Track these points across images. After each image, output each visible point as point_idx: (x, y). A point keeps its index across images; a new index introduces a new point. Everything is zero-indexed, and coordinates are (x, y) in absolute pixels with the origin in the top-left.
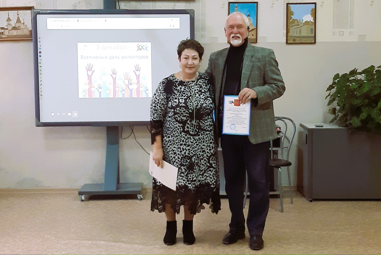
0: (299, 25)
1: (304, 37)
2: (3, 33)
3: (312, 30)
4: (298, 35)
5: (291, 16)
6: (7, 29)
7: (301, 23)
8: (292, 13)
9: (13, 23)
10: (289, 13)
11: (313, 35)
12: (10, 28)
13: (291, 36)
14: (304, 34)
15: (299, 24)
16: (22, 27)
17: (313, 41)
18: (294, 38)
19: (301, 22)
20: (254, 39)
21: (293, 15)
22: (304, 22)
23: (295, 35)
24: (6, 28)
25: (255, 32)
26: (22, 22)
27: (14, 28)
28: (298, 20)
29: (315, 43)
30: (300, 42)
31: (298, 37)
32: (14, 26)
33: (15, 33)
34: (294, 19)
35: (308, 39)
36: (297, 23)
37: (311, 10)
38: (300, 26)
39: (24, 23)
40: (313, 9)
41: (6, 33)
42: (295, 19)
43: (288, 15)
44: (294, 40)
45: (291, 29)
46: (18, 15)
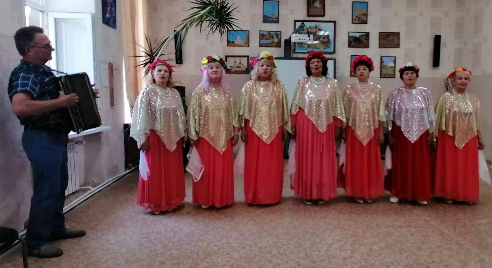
1: (389, 74)
2: (231, 69)
3: (393, 70)
4: (386, 73)
7: (388, 67)
8: (383, 62)
9: (237, 64)
11: (394, 73)
12: (236, 66)
13: (383, 73)
14: (389, 72)
16: (242, 66)
17: (394, 77)
24: (233, 66)
27: (238, 67)
28: (387, 65)
30: (387, 76)
33: (238, 69)
34: (384, 65)
35: (391, 75)
36: (386, 67)
37: (393, 60)
39: (243, 65)
41: (234, 69)
44: (384, 76)
45: (383, 70)
46: (240, 60)
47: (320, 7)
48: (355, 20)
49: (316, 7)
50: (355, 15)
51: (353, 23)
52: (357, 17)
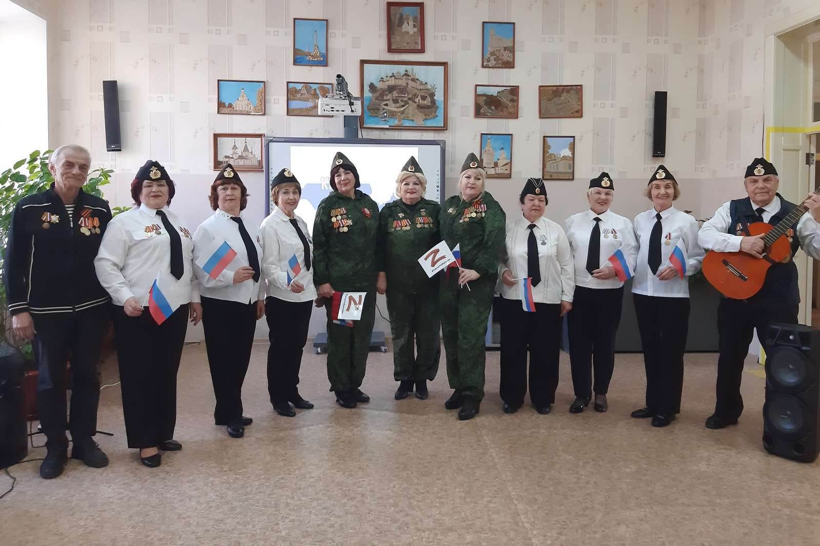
0: (555, 160)
1: (561, 173)
3: (570, 165)
4: (554, 171)
5: (549, 150)
6: (232, 158)
7: (558, 158)
8: (549, 147)
9: (239, 151)
10: (545, 147)
11: (571, 170)
12: (236, 157)
13: (547, 172)
14: (561, 169)
15: (557, 158)
16: (250, 156)
17: (571, 178)
18: (550, 174)
19: (559, 156)
20: (508, 174)
21: (549, 149)
22: (561, 156)
23: (552, 171)
24: (231, 156)
25: (509, 167)
26: (250, 151)
27: (241, 157)
28: (555, 154)
29: (573, 179)
30: (557, 177)
31: (556, 173)
32: (241, 155)
33: (241, 162)
34: (550, 154)
35: (566, 175)
36: (553, 158)
37: (569, 144)
38: (558, 160)
39: (252, 152)
40: (571, 143)
42: (552, 153)
43: (545, 149)
44: (551, 176)
45: (548, 164)
46: (246, 142)
47: (414, 32)
48: (489, 61)
49: (407, 33)
50: (489, 49)
51: (483, 66)
52: (492, 54)
